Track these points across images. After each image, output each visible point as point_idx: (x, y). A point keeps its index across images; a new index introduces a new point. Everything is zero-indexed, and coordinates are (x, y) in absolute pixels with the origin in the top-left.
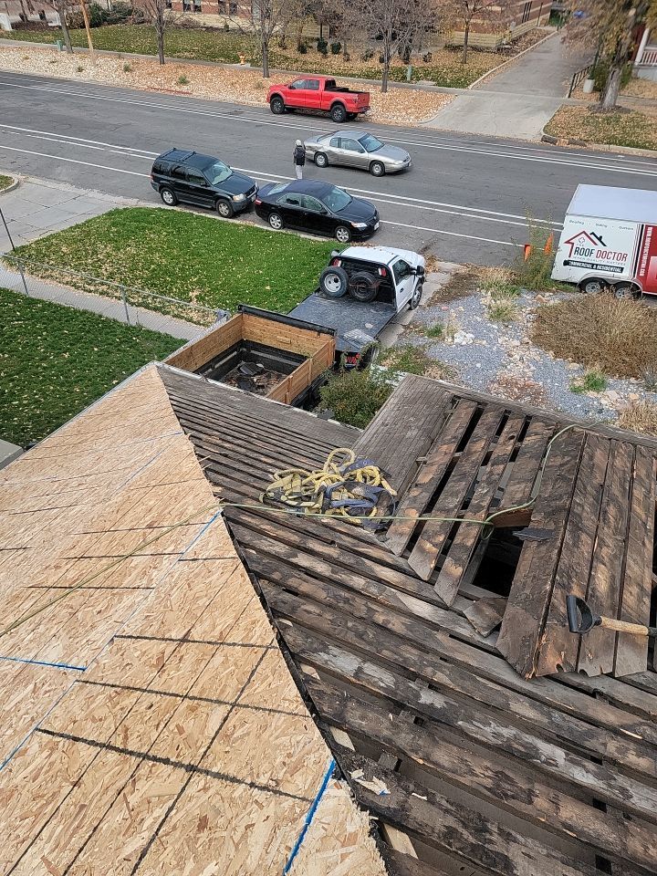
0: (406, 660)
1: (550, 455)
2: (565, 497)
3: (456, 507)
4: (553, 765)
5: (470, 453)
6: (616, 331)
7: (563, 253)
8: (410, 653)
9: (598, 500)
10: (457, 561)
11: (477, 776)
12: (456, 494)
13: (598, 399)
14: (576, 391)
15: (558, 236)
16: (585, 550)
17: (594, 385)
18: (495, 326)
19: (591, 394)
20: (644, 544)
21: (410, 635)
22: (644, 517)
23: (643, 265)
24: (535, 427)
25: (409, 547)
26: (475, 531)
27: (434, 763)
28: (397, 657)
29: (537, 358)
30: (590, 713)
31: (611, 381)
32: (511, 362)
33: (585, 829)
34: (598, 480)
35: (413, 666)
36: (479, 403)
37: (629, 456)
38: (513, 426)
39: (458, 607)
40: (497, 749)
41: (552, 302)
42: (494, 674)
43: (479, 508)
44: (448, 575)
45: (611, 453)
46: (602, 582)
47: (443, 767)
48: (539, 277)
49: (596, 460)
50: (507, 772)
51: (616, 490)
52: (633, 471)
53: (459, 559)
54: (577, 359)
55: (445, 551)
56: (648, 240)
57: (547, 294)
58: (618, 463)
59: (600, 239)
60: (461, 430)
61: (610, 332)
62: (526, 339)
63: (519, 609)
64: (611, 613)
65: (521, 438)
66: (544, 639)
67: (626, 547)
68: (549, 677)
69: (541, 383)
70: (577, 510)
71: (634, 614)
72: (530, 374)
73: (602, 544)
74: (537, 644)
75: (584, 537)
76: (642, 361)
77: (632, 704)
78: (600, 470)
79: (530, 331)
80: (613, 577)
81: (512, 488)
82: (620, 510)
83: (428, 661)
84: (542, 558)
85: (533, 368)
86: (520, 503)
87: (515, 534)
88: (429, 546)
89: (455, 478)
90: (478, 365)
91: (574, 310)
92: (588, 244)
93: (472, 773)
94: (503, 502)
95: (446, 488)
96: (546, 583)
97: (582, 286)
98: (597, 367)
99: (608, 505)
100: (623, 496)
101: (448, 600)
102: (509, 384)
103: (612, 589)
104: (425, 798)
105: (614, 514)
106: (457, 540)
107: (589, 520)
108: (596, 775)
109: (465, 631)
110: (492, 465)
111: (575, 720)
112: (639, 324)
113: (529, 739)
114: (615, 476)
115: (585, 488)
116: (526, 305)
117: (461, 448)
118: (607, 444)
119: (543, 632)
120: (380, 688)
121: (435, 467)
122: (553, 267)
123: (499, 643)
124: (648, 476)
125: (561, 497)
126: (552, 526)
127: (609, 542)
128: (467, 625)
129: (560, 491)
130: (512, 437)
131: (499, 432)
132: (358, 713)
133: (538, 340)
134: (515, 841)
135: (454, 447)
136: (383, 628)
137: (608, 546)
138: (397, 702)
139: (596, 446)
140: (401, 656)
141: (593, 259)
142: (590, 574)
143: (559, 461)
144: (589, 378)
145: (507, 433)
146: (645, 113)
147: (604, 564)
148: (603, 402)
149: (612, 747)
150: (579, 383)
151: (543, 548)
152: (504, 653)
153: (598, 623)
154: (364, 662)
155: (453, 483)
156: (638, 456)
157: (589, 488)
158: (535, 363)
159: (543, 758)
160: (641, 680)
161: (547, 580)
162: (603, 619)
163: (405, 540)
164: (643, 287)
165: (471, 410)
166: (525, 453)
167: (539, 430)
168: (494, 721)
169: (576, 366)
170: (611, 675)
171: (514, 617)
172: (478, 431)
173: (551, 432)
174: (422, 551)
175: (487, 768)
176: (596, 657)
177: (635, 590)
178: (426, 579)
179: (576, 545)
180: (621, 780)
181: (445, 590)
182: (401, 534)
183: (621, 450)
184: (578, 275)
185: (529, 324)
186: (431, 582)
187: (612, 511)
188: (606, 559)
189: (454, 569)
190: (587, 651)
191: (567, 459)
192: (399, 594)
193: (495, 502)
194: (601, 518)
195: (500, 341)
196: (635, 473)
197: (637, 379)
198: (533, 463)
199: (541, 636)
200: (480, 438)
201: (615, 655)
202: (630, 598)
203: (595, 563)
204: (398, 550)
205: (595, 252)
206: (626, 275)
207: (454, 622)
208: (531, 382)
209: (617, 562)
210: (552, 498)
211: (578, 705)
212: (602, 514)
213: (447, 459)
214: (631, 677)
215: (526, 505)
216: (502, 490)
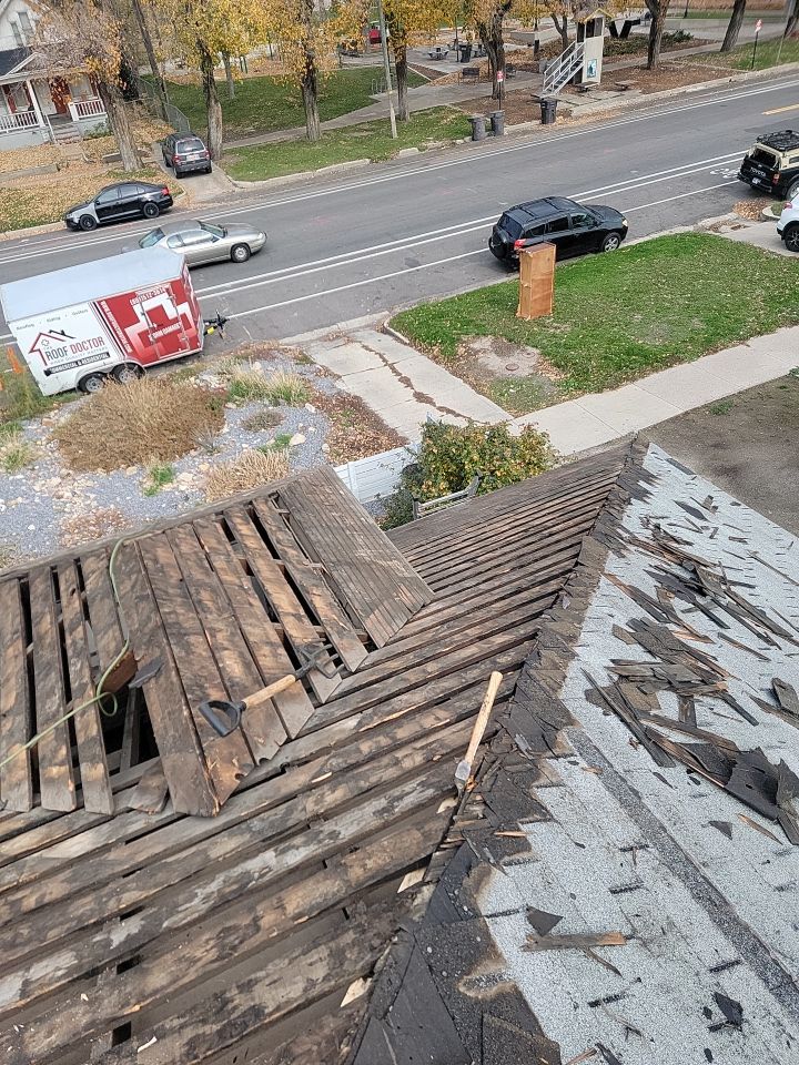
0: (79, 919)
1: (117, 583)
2: (152, 615)
3: (59, 705)
4: (267, 873)
5: (41, 638)
6: (145, 417)
7: (36, 365)
8: (83, 906)
9: (187, 595)
10: (93, 760)
11: (200, 959)
12: (51, 693)
13: (177, 488)
14: (151, 493)
15: (16, 349)
16: (202, 650)
17: (165, 477)
18: (20, 476)
19: (167, 487)
20: (251, 605)
21: (76, 885)
22: (237, 581)
23: (125, 342)
24: (88, 565)
25: (36, 789)
26: (92, 715)
27: (151, 995)
28: (68, 925)
29: (90, 483)
30: (285, 791)
31: (175, 465)
32: (65, 503)
33: (313, 902)
34: (175, 576)
35: (91, 917)
36: (20, 579)
37: (192, 536)
38: (67, 579)
39: (122, 807)
40: (213, 910)
41: (63, 420)
42: (185, 839)
43: (83, 687)
44: (92, 783)
45: (173, 544)
46: (233, 666)
47: (164, 988)
48: (29, 401)
49: (162, 561)
50: (228, 924)
51: (198, 575)
52: (203, 547)
53: (94, 756)
54: (130, 463)
55: (76, 763)
56: (110, 315)
57: (52, 414)
58: (185, 548)
59: (63, 333)
60: (18, 620)
61: (140, 420)
62: (64, 471)
63: (174, 756)
64: (257, 687)
65: (82, 587)
66: (209, 763)
67: (237, 618)
68: (235, 794)
69: (112, 506)
70: (171, 619)
71: (277, 671)
72: (95, 504)
73: (214, 632)
74: (205, 774)
75: (192, 639)
76: (188, 431)
77: (313, 751)
78: (173, 567)
79: (62, 460)
80: (241, 655)
81: (103, 642)
82: (213, 591)
83: (105, 896)
84: (166, 689)
85: (92, 496)
86: (117, 653)
87: (130, 686)
88: (55, 771)
89: (41, 676)
90: (32, 527)
91: (88, 417)
92: (55, 344)
93: (194, 961)
94: (102, 664)
95: (37, 694)
96: (182, 710)
97: (82, 386)
98: (154, 459)
99: (198, 593)
100: (207, 575)
101: (107, 810)
102: (82, 525)
103: (246, 665)
104: (154, 1039)
105: (209, 598)
106: (80, 740)
107: (187, 620)
108: (306, 844)
109: (138, 824)
110: (71, 634)
111: (273, 812)
112: (160, 398)
113: (238, 870)
114: (189, 563)
115: (166, 593)
116: (37, 435)
117: (29, 639)
118: (164, 538)
119: (204, 758)
120: (60, 978)
121: (13, 681)
122: (37, 384)
123: (176, 806)
124: (219, 542)
125: (149, 618)
126: (157, 652)
127: (220, 625)
128: (139, 816)
129: (146, 612)
130: (73, 591)
131: (58, 596)
132: (42, 1034)
133: (78, 465)
134: (257, 981)
135: (20, 644)
136: (41, 908)
137: (220, 631)
138: (86, 973)
139: (154, 547)
140: (72, 920)
141: (71, 356)
142: (219, 668)
143: (128, 585)
144: (154, 474)
145: (67, 590)
146: (18, 187)
147: (226, 649)
148: (182, 488)
149: (310, 805)
150: (149, 484)
151: (162, 679)
152: (184, 810)
153: (243, 708)
154: (28, 970)
155: (42, 684)
156: (200, 530)
157: (171, 591)
158: (91, 489)
159: (256, 875)
160: (315, 721)
161: (181, 707)
162: (245, 700)
163: (26, 787)
164: (140, 361)
165: (16, 591)
166: (94, 599)
167: (93, 566)
168: (199, 887)
169: (132, 470)
170: (289, 740)
171: (174, 767)
172: (35, 608)
173: (105, 561)
174: (51, 781)
175: (207, 941)
176: (266, 736)
177: (266, 650)
178: (74, 808)
179: (191, 651)
180: (328, 827)
181: (98, 802)
182: (18, 785)
183: (180, 536)
184: (70, 379)
185: (56, 454)
186: (80, 807)
187: (205, 596)
188: (226, 644)
189: (94, 771)
190: (256, 738)
191: (134, 577)
192: (45, 853)
193: (95, 670)
194: (199, 610)
195: (37, 488)
196: (206, 547)
197: (196, 450)
198: (108, 603)
199: (205, 764)
200: (43, 614)
201: (282, 722)
202: (266, 661)
203: (217, 655)
204: (25, 804)
205: (68, 349)
206: (116, 358)
207: (123, 826)
208: (102, 510)
209: (237, 639)
210: (143, 624)
211: (271, 794)
212: (196, 606)
213: (21, 662)
214: (307, 727)
215: (124, 650)
216: (95, 654)
